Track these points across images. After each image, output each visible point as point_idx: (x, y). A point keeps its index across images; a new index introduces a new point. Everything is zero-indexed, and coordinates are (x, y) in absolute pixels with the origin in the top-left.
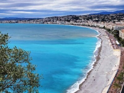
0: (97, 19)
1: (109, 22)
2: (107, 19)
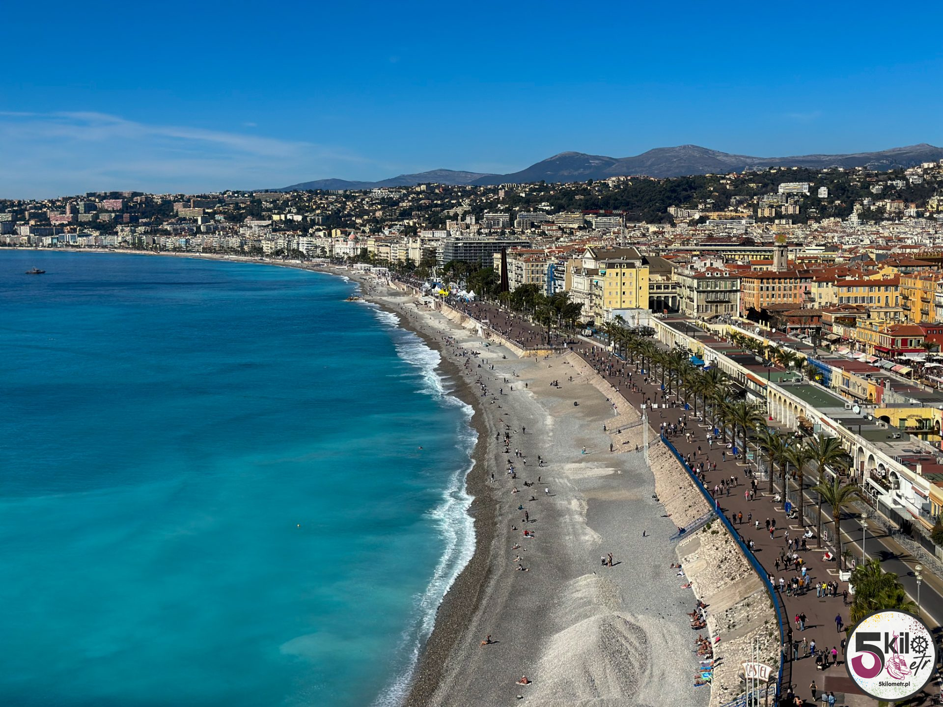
0: (299, 218)
1: (379, 230)
2: (359, 216)
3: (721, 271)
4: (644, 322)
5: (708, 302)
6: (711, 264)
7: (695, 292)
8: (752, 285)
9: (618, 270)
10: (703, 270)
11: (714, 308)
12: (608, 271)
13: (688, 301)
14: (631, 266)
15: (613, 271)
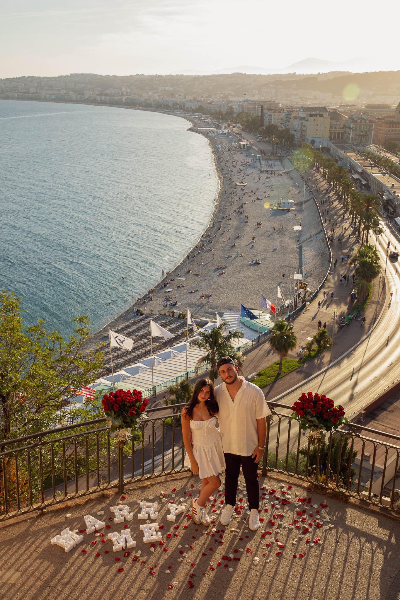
3: (365, 120)
4: (325, 145)
5: (357, 135)
6: (361, 116)
7: (351, 131)
8: (381, 128)
9: (314, 118)
10: (356, 119)
11: (360, 139)
12: (310, 118)
13: (348, 135)
14: (321, 116)
15: (312, 119)
